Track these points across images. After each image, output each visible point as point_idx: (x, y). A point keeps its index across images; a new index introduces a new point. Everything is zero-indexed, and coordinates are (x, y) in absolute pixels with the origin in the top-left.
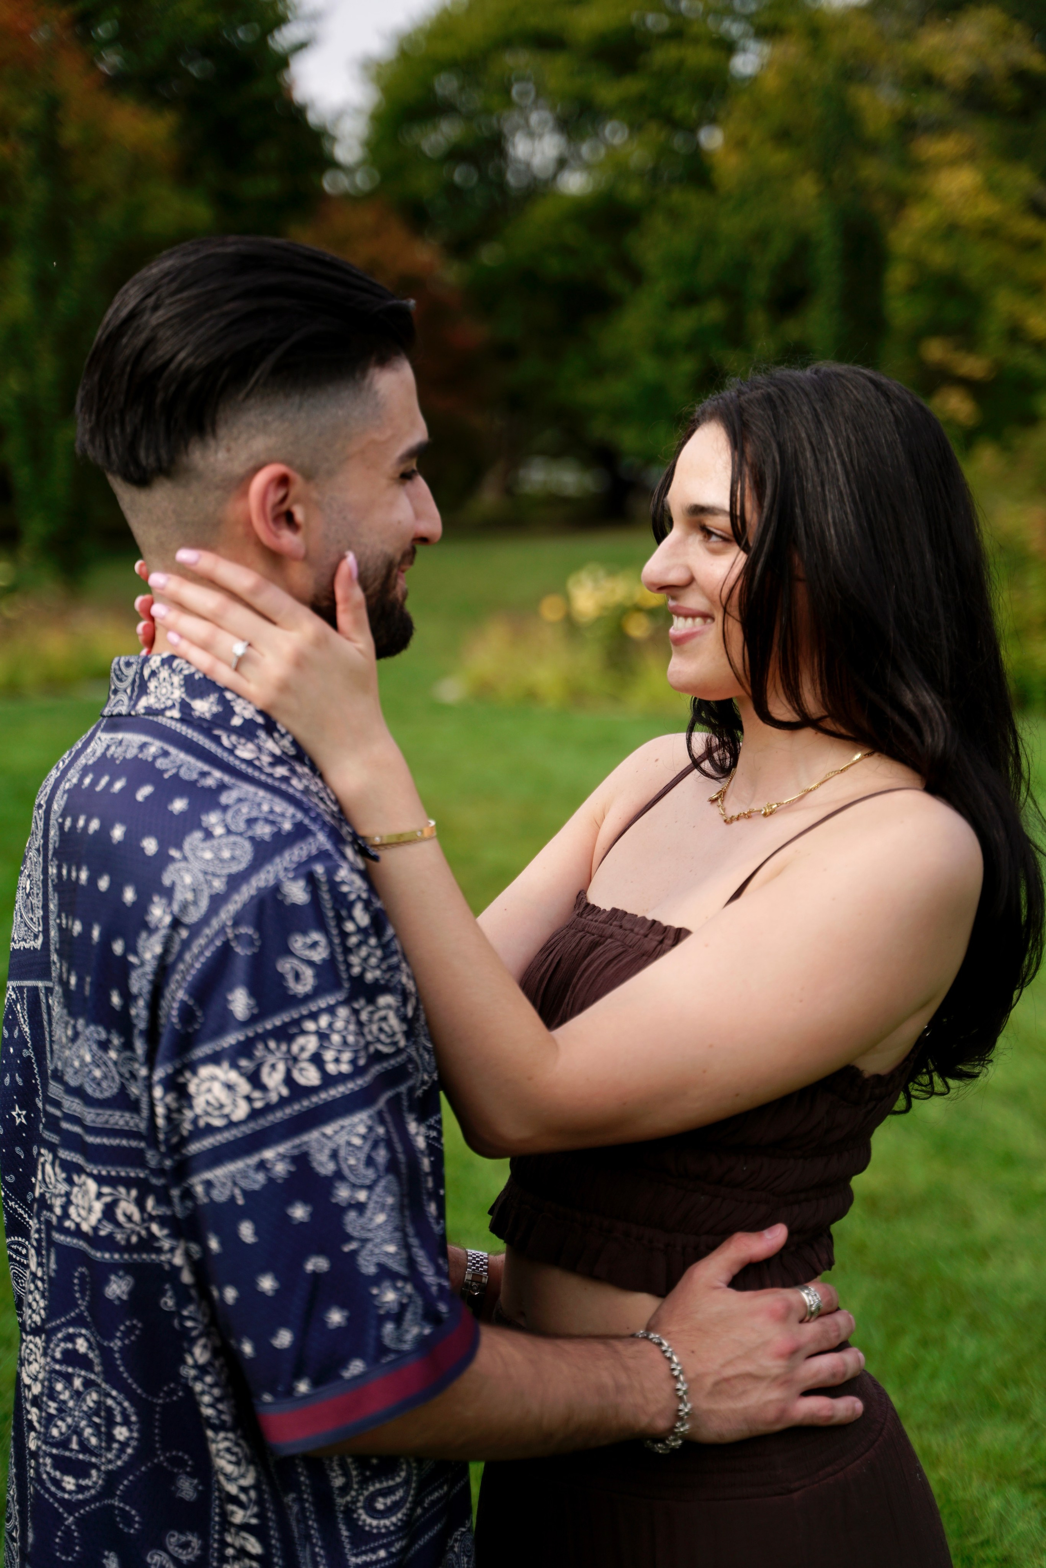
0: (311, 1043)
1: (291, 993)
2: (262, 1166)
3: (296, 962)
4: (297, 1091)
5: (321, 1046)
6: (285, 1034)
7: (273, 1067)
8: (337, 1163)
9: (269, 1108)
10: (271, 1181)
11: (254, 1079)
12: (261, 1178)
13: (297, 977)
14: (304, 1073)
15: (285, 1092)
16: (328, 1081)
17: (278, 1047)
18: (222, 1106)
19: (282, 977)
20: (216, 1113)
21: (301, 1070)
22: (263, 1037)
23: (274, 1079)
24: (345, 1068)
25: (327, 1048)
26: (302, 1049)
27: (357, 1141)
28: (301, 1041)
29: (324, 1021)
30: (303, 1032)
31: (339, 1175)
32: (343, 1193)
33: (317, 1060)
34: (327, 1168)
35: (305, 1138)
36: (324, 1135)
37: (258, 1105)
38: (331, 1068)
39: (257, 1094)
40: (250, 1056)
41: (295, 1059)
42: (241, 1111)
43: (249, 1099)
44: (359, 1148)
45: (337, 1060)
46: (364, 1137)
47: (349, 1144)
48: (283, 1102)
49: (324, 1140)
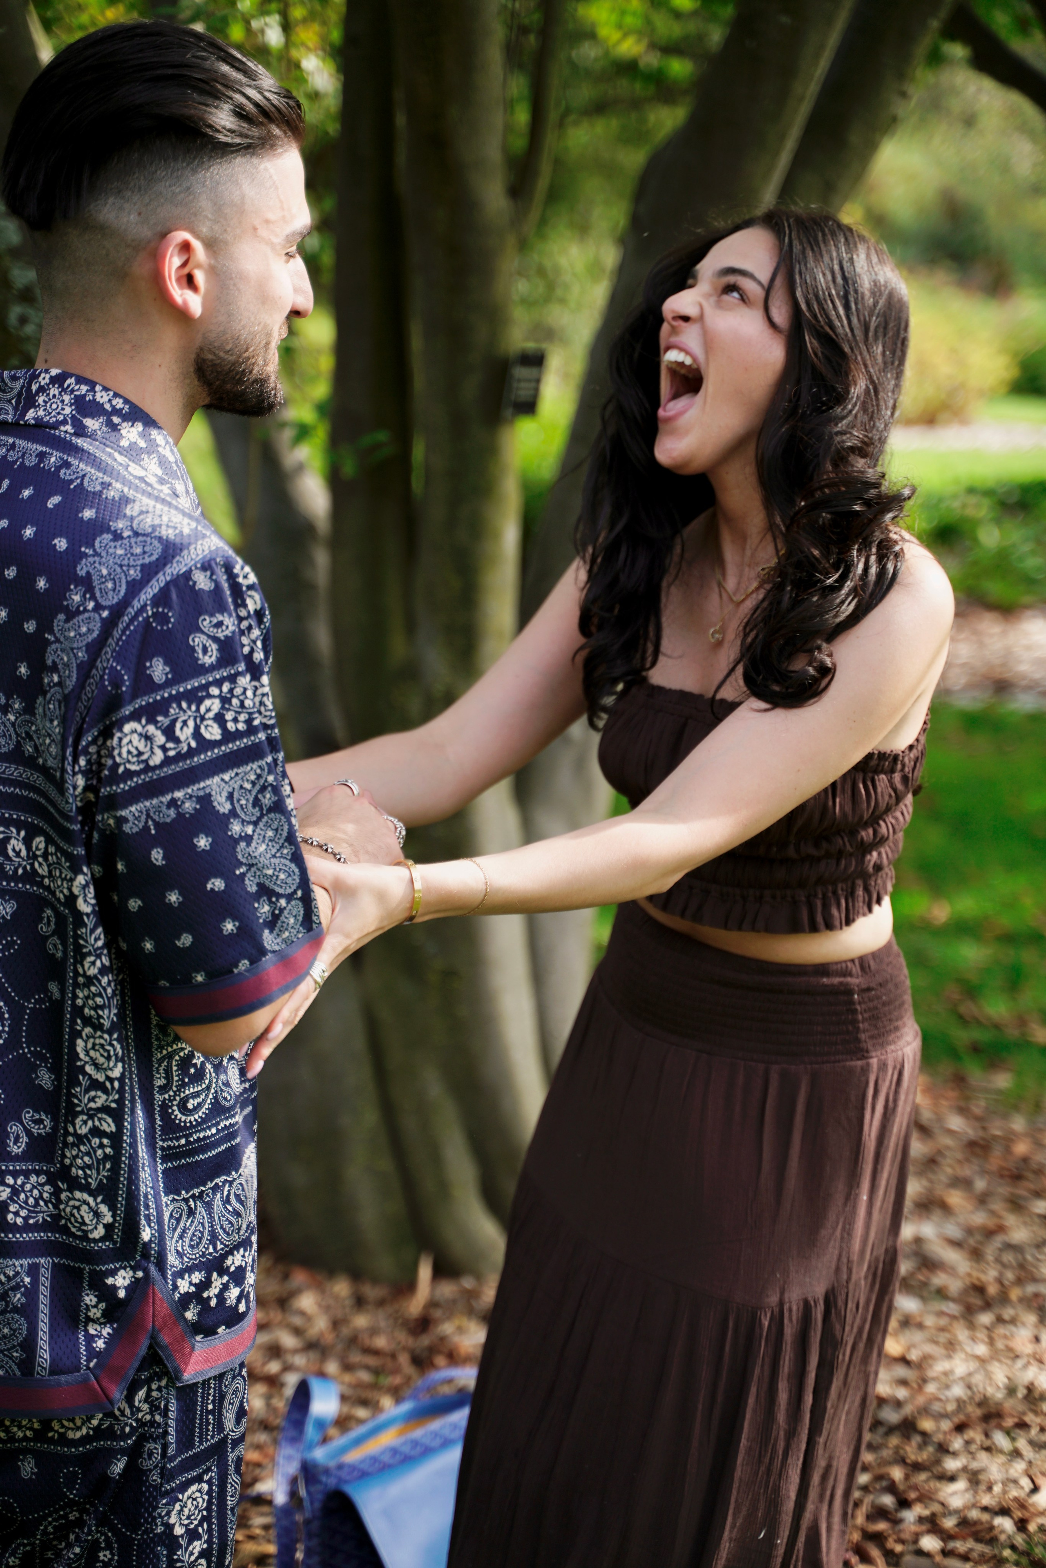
0: (215, 705)
1: (200, 662)
2: (173, 803)
3: (203, 638)
4: (204, 744)
5: (223, 708)
6: (195, 697)
7: (185, 723)
8: (232, 804)
9: (180, 757)
10: (180, 815)
11: (169, 732)
12: (172, 813)
13: (205, 650)
14: (209, 728)
15: (193, 744)
16: (228, 736)
17: (189, 707)
18: (140, 754)
19: (193, 649)
20: (135, 759)
21: (206, 727)
22: (177, 698)
23: (185, 734)
24: (241, 726)
25: (228, 710)
26: (208, 710)
27: (248, 786)
28: (207, 703)
29: (226, 687)
30: (209, 696)
31: (233, 813)
32: (236, 828)
33: (220, 719)
34: (224, 807)
35: (208, 782)
36: (222, 780)
37: (172, 753)
38: (231, 726)
39: (170, 745)
40: (166, 714)
41: (203, 718)
42: (158, 758)
43: (163, 748)
44: (250, 791)
45: (235, 720)
46: (254, 783)
47: (241, 787)
48: (191, 752)
49: (223, 784)
